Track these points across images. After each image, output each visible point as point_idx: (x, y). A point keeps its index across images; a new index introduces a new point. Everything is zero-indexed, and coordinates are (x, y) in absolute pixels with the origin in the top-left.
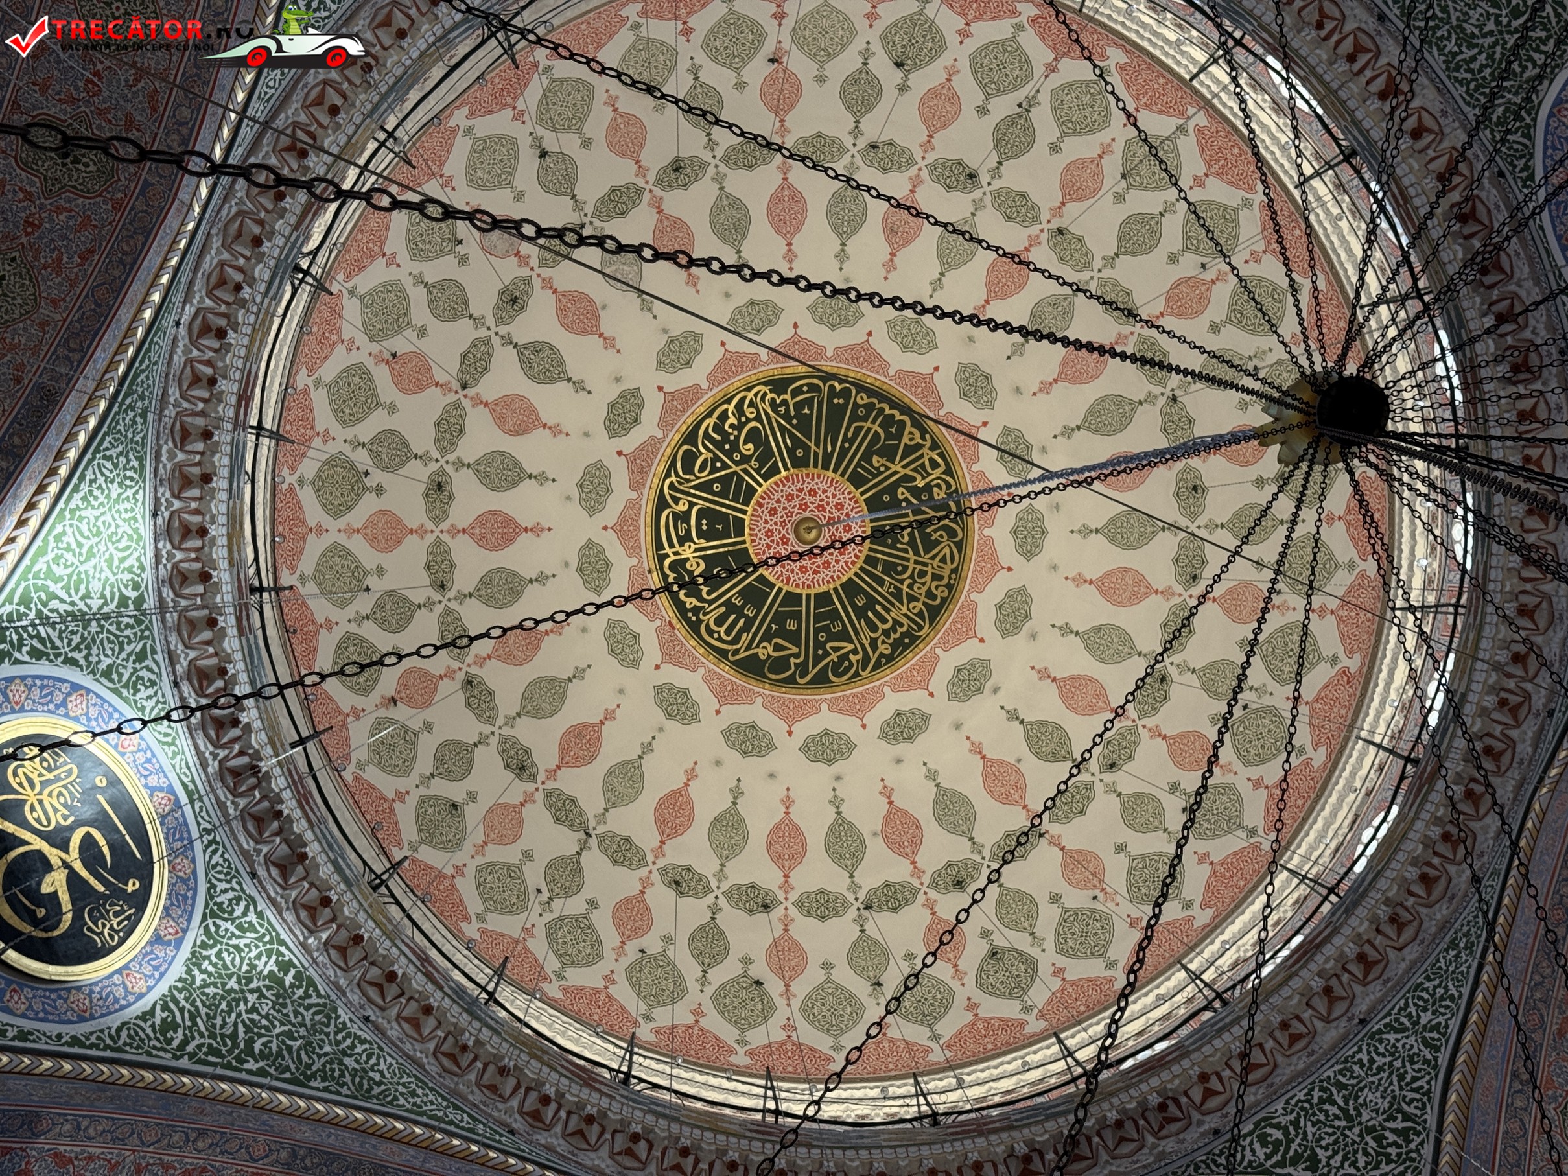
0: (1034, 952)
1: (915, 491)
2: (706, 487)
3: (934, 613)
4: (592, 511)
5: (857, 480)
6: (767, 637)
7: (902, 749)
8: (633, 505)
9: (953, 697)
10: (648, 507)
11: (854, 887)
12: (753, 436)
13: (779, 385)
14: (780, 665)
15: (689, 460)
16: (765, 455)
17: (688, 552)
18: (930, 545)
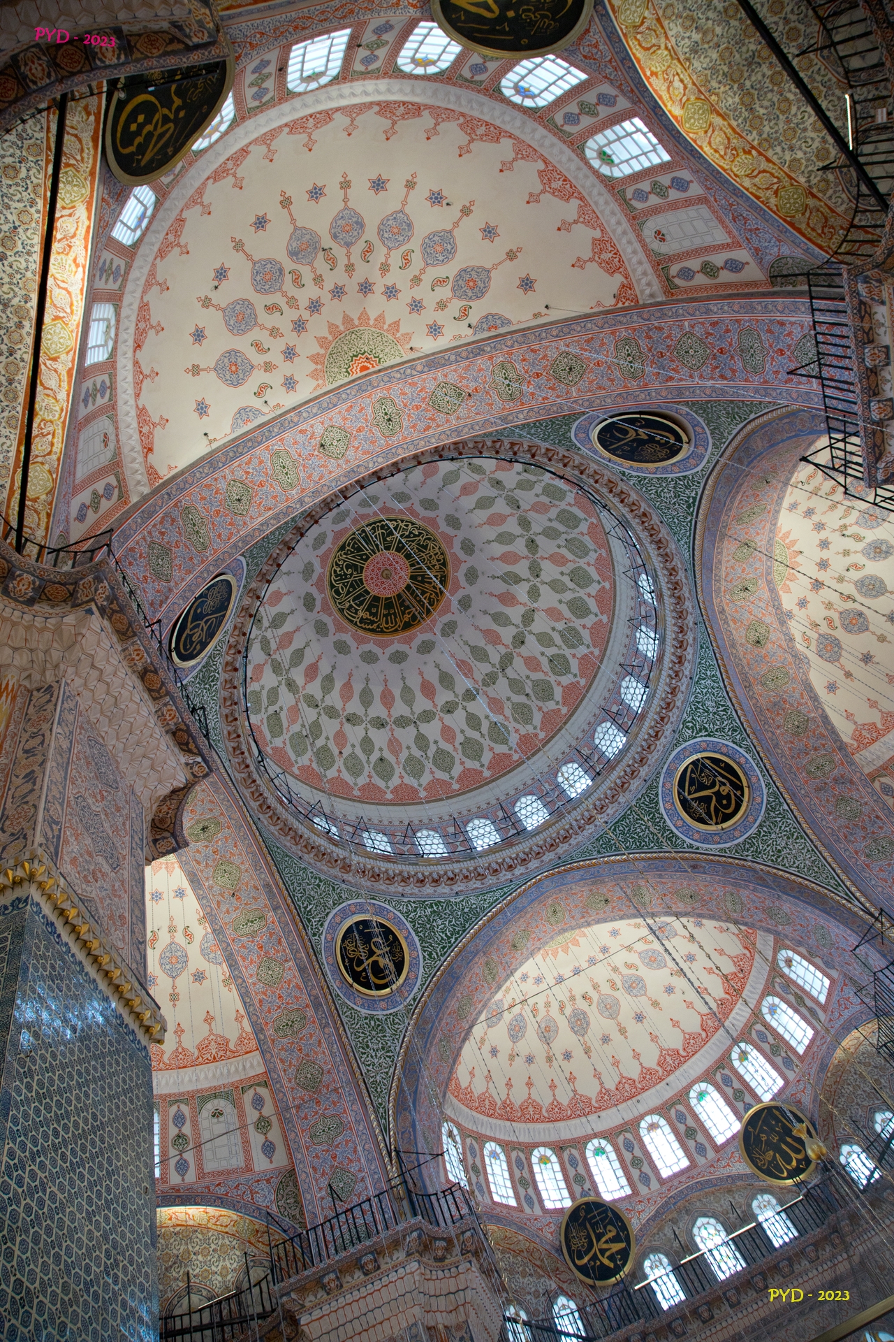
0: (561, 652)
1: (408, 536)
2: (349, 592)
3: (444, 564)
4: (327, 635)
5: (387, 548)
6: (403, 613)
7: (470, 611)
8: (335, 620)
9: (471, 584)
10: (338, 616)
11: (494, 666)
12: (348, 567)
13: (342, 548)
14: (414, 618)
15: (337, 592)
16: (355, 567)
17: (361, 614)
18: (426, 547)
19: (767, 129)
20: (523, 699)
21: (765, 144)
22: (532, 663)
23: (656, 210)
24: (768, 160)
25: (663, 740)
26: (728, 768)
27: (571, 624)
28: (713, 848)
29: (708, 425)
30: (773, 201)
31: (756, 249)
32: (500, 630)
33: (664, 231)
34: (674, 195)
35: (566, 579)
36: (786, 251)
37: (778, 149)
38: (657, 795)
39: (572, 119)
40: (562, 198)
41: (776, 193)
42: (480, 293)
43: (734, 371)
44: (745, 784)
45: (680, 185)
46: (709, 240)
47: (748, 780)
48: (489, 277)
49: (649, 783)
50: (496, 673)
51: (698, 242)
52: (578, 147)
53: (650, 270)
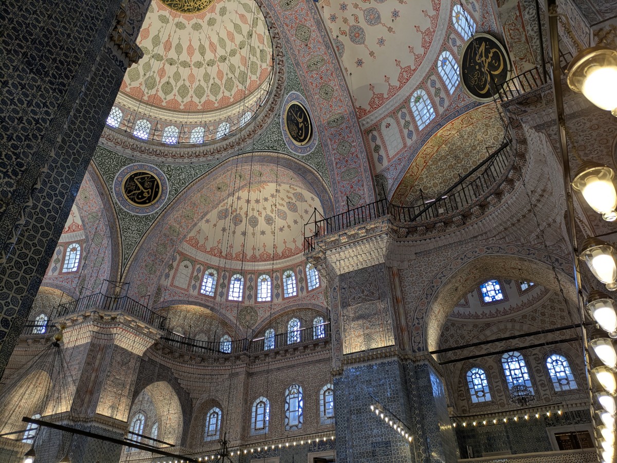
3: (198, 9)
19: (433, 167)
20: (142, 73)
21: (428, 167)
22: (162, 72)
23: (398, 123)
24: (422, 170)
25: (156, 158)
26: (157, 193)
27: (190, 90)
28: (115, 199)
29: (311, 153)
30: (408, 175)
31: (389, 169)
32: (173, 50)
33: (390, 127)
34: (406, 132)
35: (211, 81)
36: (390, 182)
37: (426, 172)
38: (129, 164)
39: (433, 84)
40: (399, 77)
41: (411, 175)
42: (353, 40)
43: (340, 168)
44: (153, 202)
45: (410, 134)
46: (389, 148)
47: (155, 203)
48: (361, 44)
49: (132, 158)
50: (149, 53)
51: (388, 143)
52: (421, 86)
53: (373, 122)
